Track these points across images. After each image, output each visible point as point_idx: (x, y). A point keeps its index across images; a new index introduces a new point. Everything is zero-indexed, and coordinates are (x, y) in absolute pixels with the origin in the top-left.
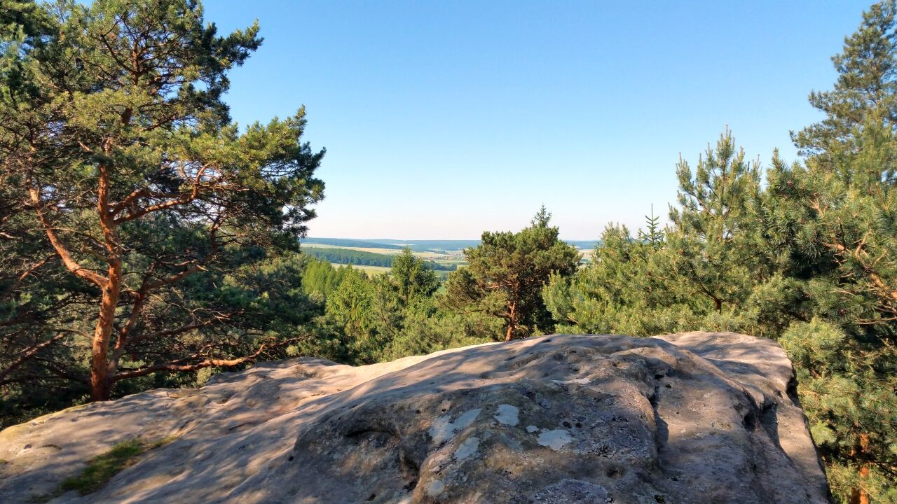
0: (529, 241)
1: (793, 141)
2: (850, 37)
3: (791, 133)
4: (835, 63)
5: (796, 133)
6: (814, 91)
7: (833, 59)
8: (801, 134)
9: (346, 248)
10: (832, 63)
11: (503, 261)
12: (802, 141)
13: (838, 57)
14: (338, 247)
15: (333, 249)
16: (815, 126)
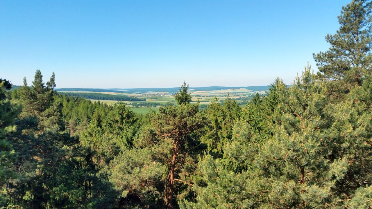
0: (185, 112)
1: (314, 58)
2: (345, 6)
3: (314, 54)
4: (340, 20)
5: (316, 54)
6: (329, 34)
7: (338, 17)
8: (318, 55)
9: (98, 92)
10: (338, 19)
11: (171, 122)
12: (319, 58)
13: (341, 17)
14: (94, 92)
15: (92, 93)
16: (328, 52)
